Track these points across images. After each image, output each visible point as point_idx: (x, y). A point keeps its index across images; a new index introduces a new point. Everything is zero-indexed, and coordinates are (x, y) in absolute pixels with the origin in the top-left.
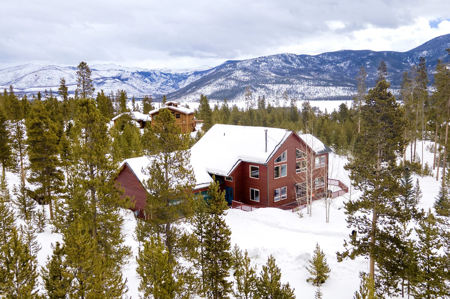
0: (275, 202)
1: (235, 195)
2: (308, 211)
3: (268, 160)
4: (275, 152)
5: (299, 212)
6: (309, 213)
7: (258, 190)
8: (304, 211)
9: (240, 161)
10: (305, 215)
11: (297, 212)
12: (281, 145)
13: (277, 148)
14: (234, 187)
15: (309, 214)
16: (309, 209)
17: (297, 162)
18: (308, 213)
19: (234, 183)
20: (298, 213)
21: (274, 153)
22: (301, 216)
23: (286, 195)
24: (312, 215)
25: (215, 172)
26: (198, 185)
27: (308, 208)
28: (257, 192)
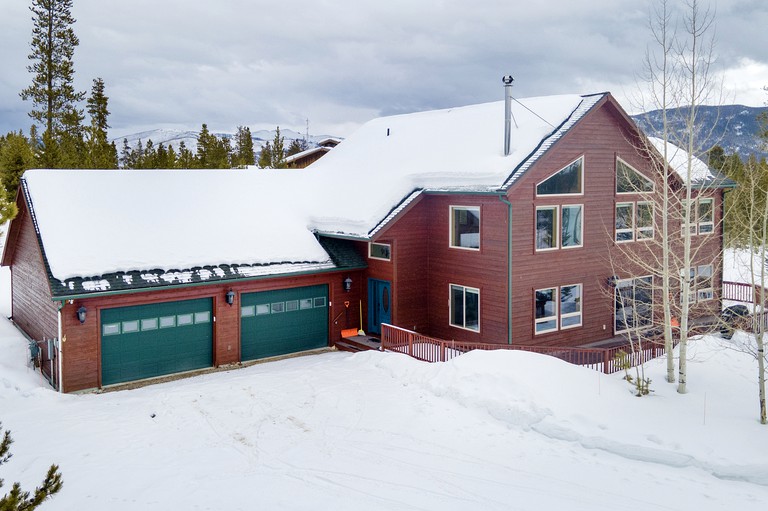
0: (537, 333)
1: (395, 308)
2: (670, 370)
3: (513, 179)
4: (539, 153)
5: (632, 372)
6: (678, 380)
7: (476, 291)
8: (654, 368)
9: (419, 193)
10: (658, 385)
11: (622, 373)
12: (563, 133)
13: (548, 143)
14: (395, 280)
15: (677, 383)
16: (676, 362)
17: (619, 204)
18: (670, 380)
19: (395, 266)
20: (628, 378)
21: (534, 158)
22: (643, 390)
23: (580, 313)
24: (687, 386)
25: (332, 230)
26: (266, 265)
27: (670, 359)
28: (472, 298)
